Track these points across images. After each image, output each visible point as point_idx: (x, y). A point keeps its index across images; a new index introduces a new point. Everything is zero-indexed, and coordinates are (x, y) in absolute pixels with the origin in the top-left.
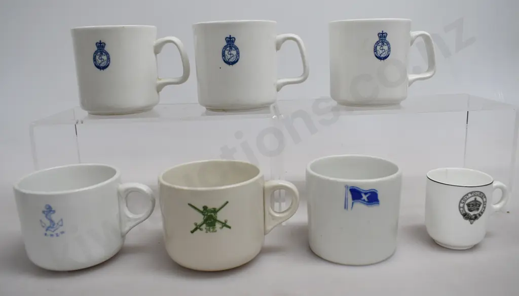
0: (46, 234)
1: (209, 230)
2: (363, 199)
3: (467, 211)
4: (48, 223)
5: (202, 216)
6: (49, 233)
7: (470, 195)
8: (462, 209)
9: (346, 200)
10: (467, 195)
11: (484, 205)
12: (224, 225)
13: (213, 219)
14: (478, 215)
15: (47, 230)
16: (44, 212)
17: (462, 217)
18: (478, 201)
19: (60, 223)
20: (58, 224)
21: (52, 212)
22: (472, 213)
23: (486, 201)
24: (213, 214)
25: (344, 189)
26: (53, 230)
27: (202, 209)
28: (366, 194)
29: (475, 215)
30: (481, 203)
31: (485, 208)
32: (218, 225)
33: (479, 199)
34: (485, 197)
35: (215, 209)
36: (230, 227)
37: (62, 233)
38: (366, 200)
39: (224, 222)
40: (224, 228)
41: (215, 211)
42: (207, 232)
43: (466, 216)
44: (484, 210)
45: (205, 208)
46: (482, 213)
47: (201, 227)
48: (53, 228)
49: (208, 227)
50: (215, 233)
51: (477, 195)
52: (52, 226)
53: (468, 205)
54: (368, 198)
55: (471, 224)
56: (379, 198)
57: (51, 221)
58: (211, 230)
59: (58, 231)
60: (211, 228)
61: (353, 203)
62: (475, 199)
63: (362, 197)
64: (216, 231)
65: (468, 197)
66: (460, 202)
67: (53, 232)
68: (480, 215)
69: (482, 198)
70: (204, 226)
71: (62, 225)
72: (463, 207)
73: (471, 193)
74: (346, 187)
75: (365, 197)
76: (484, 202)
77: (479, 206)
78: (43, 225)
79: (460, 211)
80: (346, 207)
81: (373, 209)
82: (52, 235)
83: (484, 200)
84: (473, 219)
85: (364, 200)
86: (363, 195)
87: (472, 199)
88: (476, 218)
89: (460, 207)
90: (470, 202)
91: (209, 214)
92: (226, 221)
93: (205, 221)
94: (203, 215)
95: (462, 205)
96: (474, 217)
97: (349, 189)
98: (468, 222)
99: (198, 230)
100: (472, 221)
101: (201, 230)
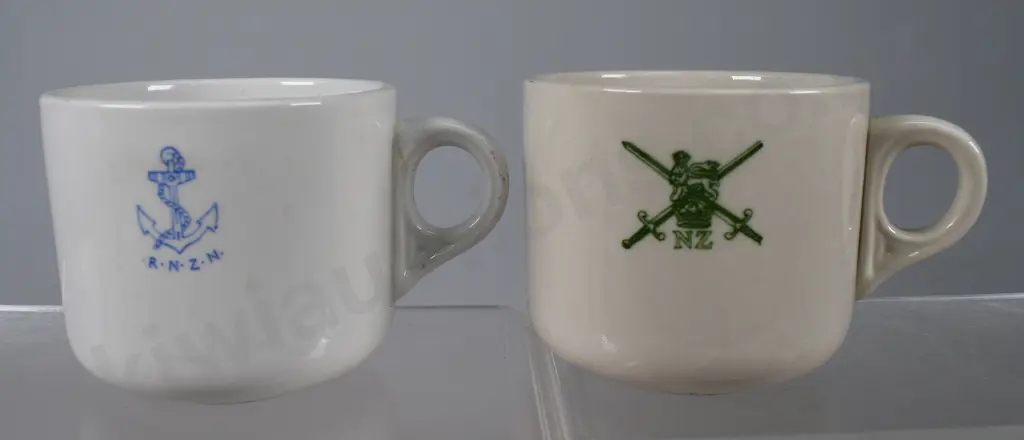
0: (152, 262)
1: (688, 240)
4: (164, 218)
5: (669, 189)
6: (165, 255)
12: (741, 226)
13: (706, 200)
15: (159, 244)
16: (152, 175)
19: (209, 221)
20: (199, 223)
21: (183, 176)
24: (705, 182)
26: (179, 244)
27: (669, 163)
32: (719, 226)
35: (714, 164)
36: (758, 238)
37: (214, 256)
39: (740, 215)
40: (741, 236)
41: (715, 172)
42: (678, 247)
45: (680, 157)
47: (661, 229)
48: (179, 236)
49: (683, 230)
50: (705, 252)
52: (178, 228)
57: (178, 210)
58: (695, 240)
59: (198, 252)
60: (695, 231)
64: (710, 246)
67: (180, 253)
70: (671, 225)
71: (213, 229)
78: (147, 225)
82: (174, 265)
91: (692, 182)
92: (748, 215)
93: (676, 208)
94: (672, 182)
99: (650, 238)
101: (659, 236)
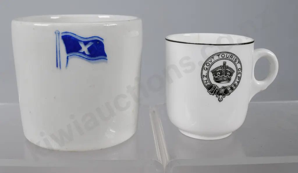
2: (82, 51)
3: (213, 82)
7: (216, 58)
8: (205, 79)
9: (58, 53)
10: (212, 57)
11: (237, 74)
14: (229, 89)
17: (205, 90)
18: (228, 67)
22: (220, 85)
23: (241, 69)
25: (54, 37)
28: (86, 43)
29: (224, 88)
30: (234, 71)
31: (240, 78)
33: (229, 64)
34: (240, 62)
38: (87, 53)
43: (211, 89)
44: (238, 82)
46: (236, 86)
51: (227, 58)
53: (214, 72)
54: (89, 49)
55: (220, 101)
56: (107, 49)
61: (68, 58)
62: (225, 64)
63: (80, 48)
65: (213, 61)
66: (203, 68)
68: (232, 89)
69: (234, 63)
72: (207, 76)
73: (218, 54)
74: (57, 33)
75: (85, 49)
76: (238, 70)
77: (231, 75)
79: (202, 81)
80: (58, 65)
81: (98, 66)
83: (239, 66)
84: (221, 94)
85: (84, 53)
86: (82, 45)
87: (220, 63)
88: (226, 92)
89: (202, 76)
90: (217, 68)
95: (205, 72)
96: (223, 90)
97: (61, 35)
98: (214, 98)
100: (221, 96)
